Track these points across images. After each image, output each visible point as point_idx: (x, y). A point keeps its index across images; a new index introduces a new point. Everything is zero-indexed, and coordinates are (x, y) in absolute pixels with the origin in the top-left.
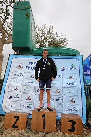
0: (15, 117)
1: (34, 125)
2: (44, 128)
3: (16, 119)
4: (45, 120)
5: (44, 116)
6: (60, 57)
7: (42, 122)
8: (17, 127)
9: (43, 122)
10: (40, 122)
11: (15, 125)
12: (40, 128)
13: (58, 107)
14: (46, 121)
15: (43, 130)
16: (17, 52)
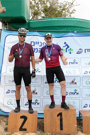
0: (22, 117)
1: (48, 126)
2: (61, 129)
3: (23, 120)
4: (61, 120)
5: (60, 114)
7: (58, 122)
8: (25, 130)
9: (60, 121)
10: (56, 123)
11: (23, 128)
12: (56, 130)
13: (74, 102)
14: (63, 121)
15: (60, 131)
16: (6, 24)
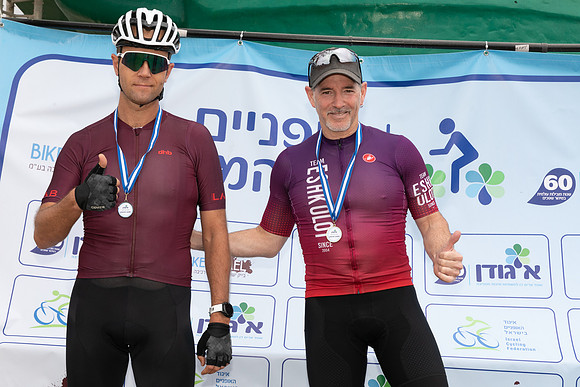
6: (522, 60)
